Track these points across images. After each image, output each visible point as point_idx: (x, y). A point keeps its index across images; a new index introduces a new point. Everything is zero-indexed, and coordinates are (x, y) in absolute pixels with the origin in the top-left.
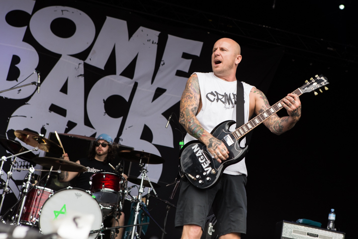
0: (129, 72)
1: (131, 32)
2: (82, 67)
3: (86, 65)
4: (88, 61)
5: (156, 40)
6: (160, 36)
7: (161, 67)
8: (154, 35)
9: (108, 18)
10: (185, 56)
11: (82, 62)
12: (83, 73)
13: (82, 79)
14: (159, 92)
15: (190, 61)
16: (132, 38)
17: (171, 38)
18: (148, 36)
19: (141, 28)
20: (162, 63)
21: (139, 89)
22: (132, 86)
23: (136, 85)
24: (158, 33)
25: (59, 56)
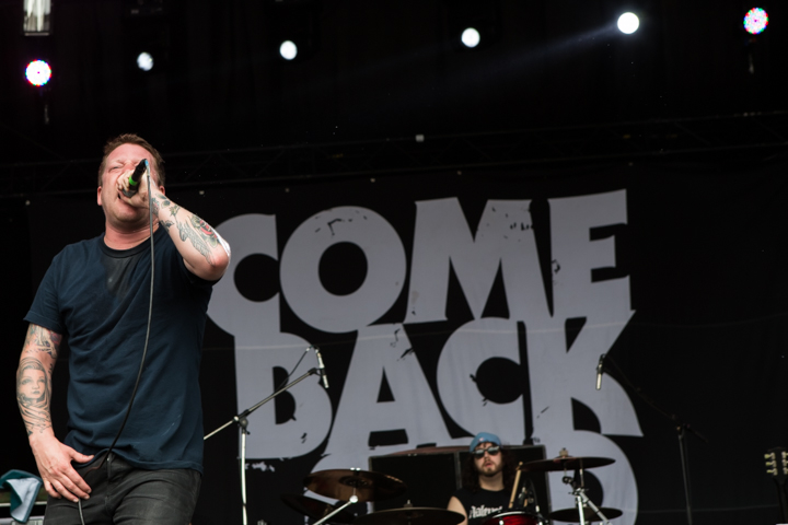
0: (497, 305)
1: (473, 218)
2: (403, 335)
3: (410, 329)
4: (410, 319)
5: (527, 219)
6: (532, 209)
7: (556, 277)
8: (519, 210)
9: (421, 205)
10: (597, 234)
11: (399, 326)
12: (409, 346)
13: (413, 357)
14: (574, 327)
15: (611, 241)
16: (478, 234)
17: (555, 204)
18: (508, 215)
19: (490, 203)
20: (554, 267)
21: (529, 332)
22: (515, 331)
23: (521, 327)
24: (527, 203)
25: (353, 335)
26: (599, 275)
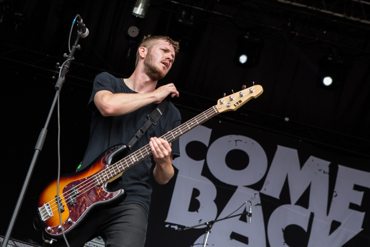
0: (304, 201)
1: (303, 161)
2: (258, 196)
3: (262, 196)
4: (263, 191)
5: (327, 170)
6: (330, 166)
7: (334, 199)
8: (325, 165)
9: (279, 147)
10: (357, 188)
11: (257, 192)
12: (260, 202)
13: (260, 208)
14: (335, 225)
15: (362, 194)
16: (303, 168)
17: (342, 169)
18: (318, 166)
19: (311, 157)
20: (334, 194)
21: (315, 219)
22: (308, 216)
23: (312, 215)
24: (329, 163)
25: (235, 188)
26: (353, 206)
